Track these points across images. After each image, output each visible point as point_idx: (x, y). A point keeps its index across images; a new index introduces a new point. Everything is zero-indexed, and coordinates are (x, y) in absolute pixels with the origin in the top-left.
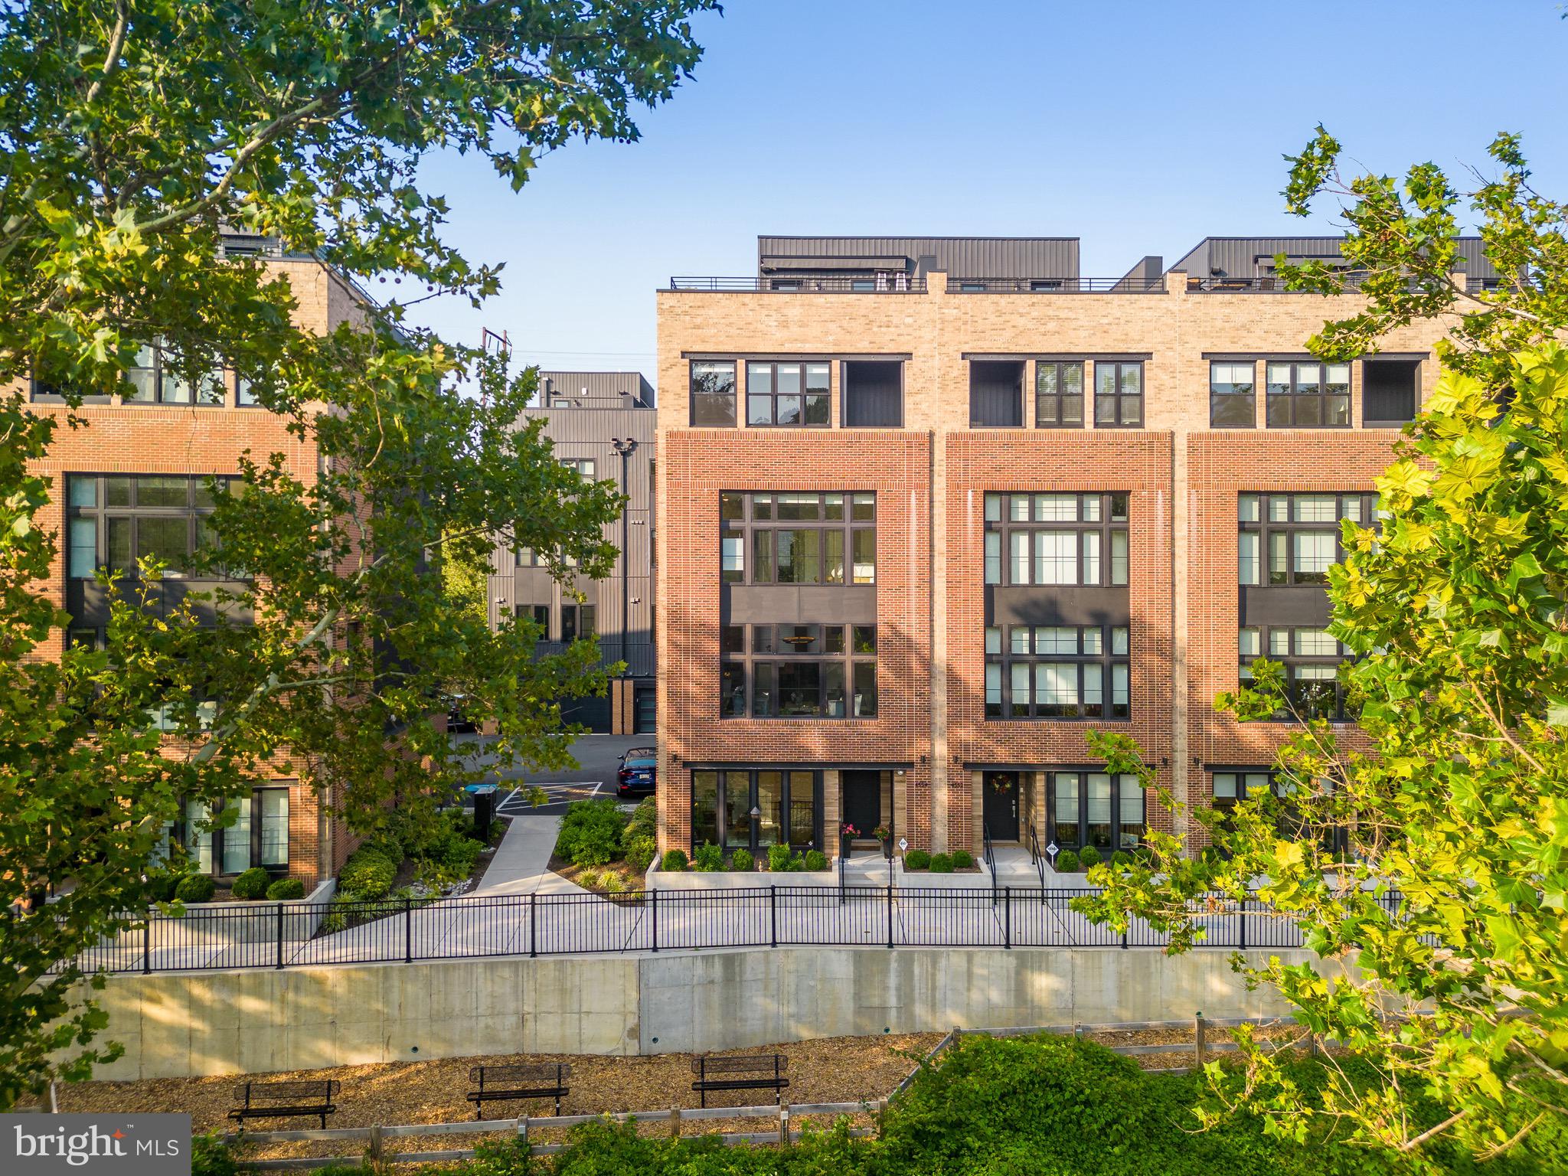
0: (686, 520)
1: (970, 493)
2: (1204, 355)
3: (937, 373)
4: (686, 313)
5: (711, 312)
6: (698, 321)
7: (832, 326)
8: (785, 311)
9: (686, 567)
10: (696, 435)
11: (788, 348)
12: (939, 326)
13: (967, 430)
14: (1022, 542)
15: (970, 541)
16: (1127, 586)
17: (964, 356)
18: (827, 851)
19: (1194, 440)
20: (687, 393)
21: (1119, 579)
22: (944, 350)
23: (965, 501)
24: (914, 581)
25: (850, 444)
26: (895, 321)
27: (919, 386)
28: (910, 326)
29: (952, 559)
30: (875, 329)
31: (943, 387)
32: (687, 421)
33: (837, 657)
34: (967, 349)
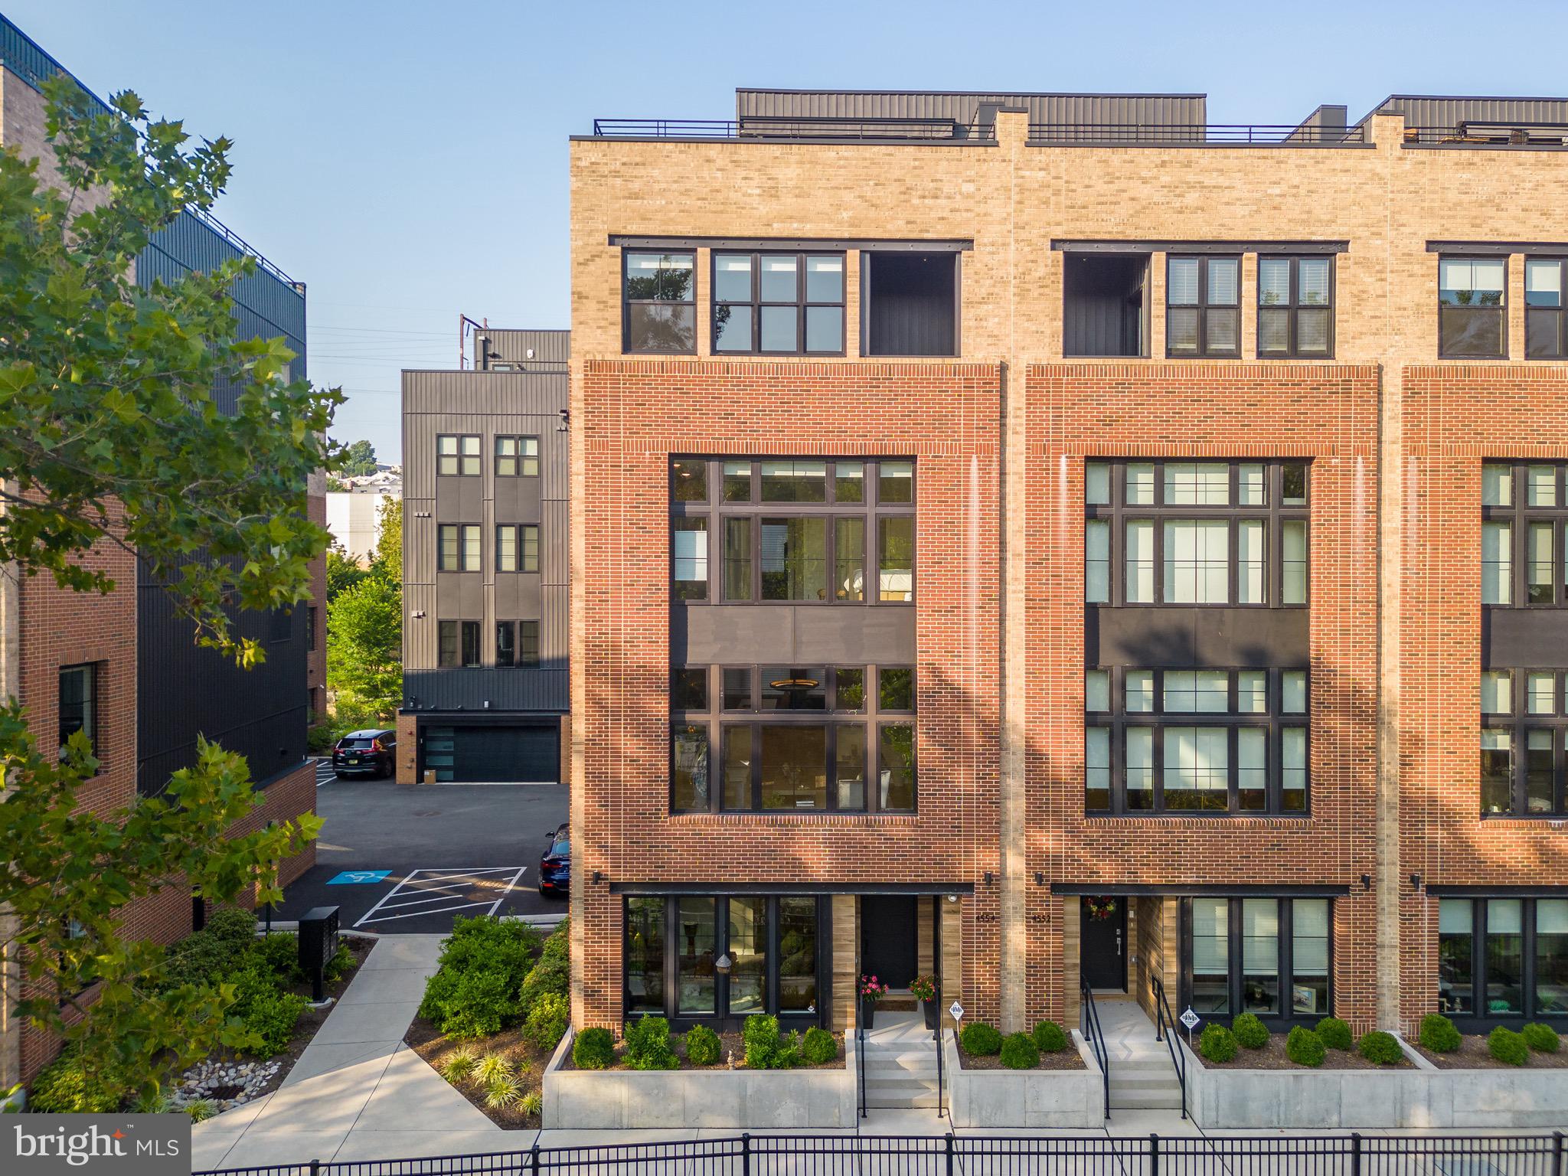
0: (615, 500)
1: (1063, 460)
2: (1431, 245)
3: (1012, 270)
4: (616, 174)
5: (656, 173)
6: (636, 186)
7: (848, 196)
8: (773, 172)
9: (617, 576)
10: (631, 367)
11: (777, 230)
12: (1015, 197)
13: (1059, 360)
14: (1143, 537)
15: (1063, 535)
16: (1304, 607)
17: (1055, 243)
18: (836, 1021)
19: (1413, 378)
20: (617, 301)
21: (1292, 595)
22: (1023, 235)
23: (1056, 473)
24: (974, 598)
25: (874, 383)
26: (947, 189)
27: (984, 292)
28: (968, 196)
29: (1034, 563)
30: (915, 201)
31: (1022, 294)
32: (618, 345)
33: (852, 716)
34: (1059, 233)
